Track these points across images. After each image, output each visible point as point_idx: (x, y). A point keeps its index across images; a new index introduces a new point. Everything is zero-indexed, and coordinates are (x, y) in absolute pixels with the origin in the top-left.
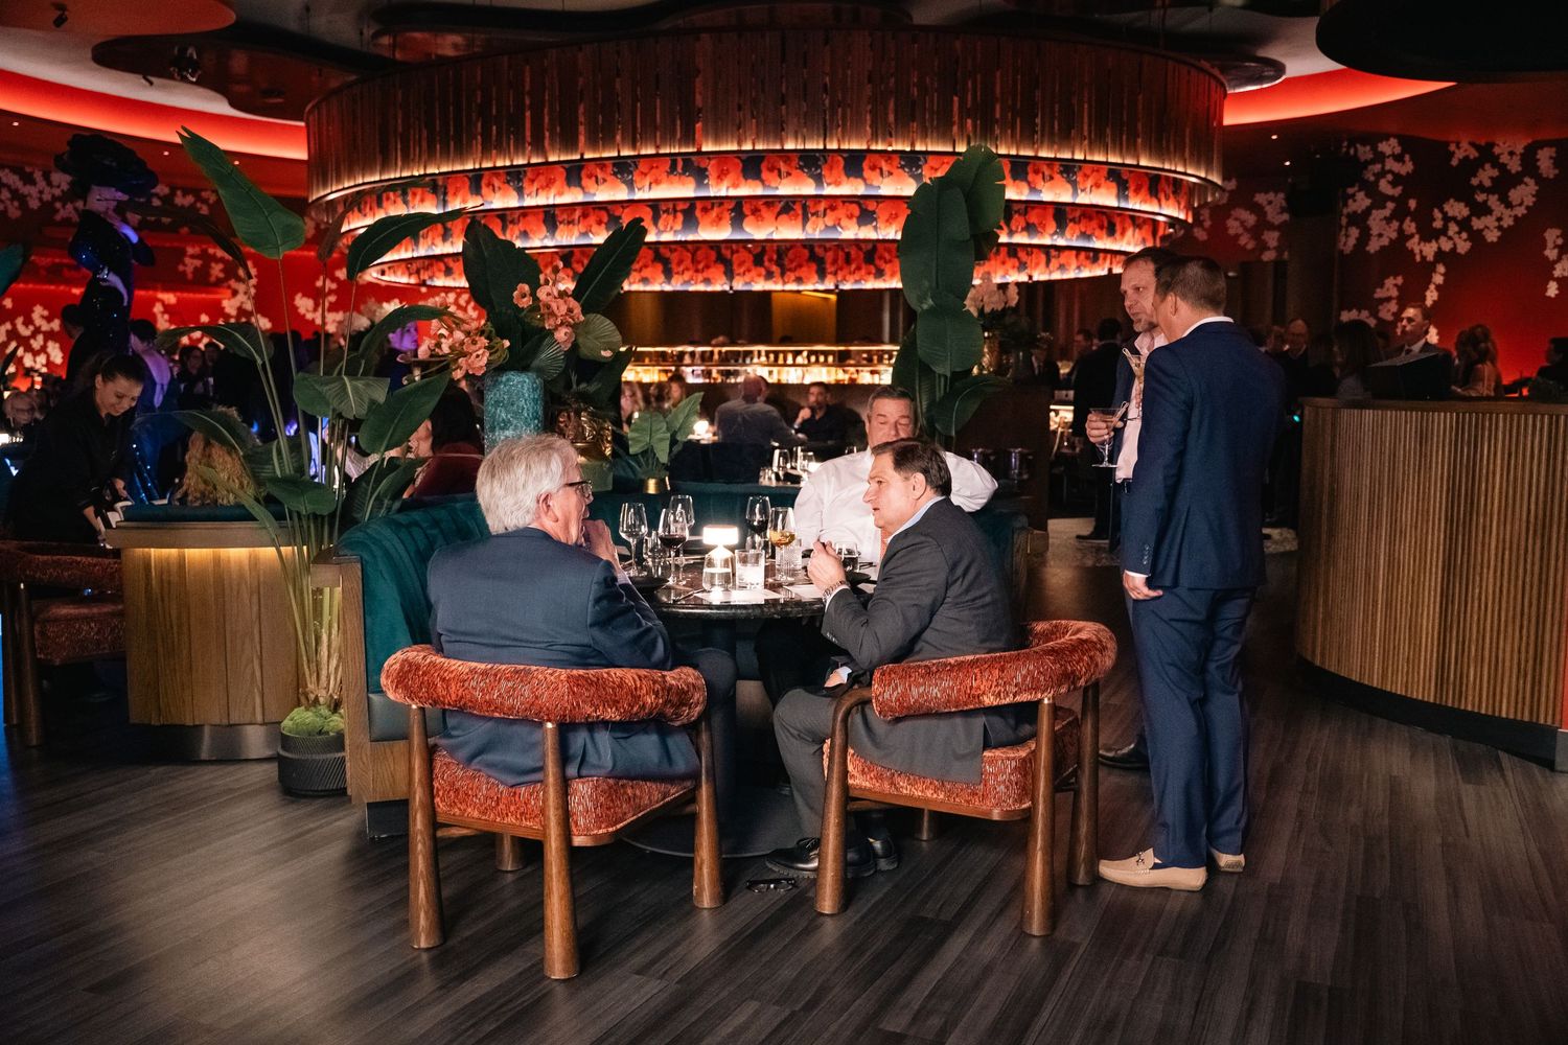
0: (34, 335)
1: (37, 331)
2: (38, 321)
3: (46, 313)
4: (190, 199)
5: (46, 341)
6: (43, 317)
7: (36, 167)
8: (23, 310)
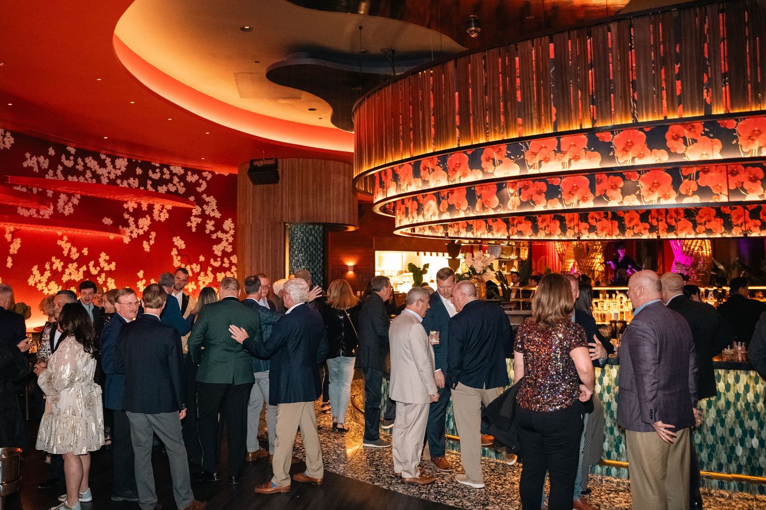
0: (100, 273)
1: (102, 271)
2: (103, 264)
3: (107, 258)
4: (196, 177)
5: (106, 278)
6: (105, 260)
7: (108, 156)
8: (94, 256)
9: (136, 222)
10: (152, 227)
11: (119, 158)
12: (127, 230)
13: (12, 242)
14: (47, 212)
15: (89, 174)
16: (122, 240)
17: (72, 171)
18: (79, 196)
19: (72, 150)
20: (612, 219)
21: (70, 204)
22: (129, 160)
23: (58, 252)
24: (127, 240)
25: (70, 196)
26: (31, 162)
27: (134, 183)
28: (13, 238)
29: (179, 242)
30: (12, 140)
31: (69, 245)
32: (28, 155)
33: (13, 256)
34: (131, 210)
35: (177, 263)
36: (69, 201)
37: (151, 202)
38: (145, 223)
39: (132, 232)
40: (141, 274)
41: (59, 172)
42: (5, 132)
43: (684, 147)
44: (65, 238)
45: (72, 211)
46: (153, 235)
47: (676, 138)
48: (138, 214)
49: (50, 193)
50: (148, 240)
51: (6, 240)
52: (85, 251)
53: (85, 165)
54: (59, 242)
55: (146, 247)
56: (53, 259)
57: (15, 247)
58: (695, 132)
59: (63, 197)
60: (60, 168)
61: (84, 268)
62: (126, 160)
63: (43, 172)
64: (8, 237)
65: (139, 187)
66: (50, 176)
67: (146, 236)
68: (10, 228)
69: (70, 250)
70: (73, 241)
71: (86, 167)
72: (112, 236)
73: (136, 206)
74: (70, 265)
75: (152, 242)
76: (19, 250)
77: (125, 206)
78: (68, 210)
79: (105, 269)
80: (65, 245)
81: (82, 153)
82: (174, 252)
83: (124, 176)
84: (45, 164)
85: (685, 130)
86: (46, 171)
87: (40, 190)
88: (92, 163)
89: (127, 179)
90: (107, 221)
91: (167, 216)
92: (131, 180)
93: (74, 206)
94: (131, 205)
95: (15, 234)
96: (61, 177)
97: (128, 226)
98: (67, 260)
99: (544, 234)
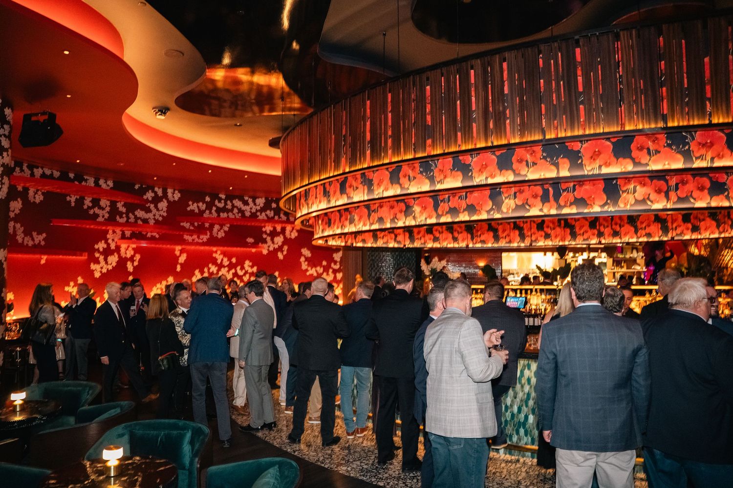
0: (245, 274)
2: (247, 268)
3: (251, 264)
6: (249, 266)
7: (250, 197)
8: (241, 263)
9: (272, 240)
10: (284, 243)
11: (258, 198)
12: (265, 246)
13: (180, 255)
14: (205, 238)
15: (236, 211)
16: (261, 252)
17: (224, 210)
18: (228, 225)
19: (223, 196)
20: (564, 227)
21: (222, 231)
22: (266, 199)
23: (214, 261)
24: (265, 252)
25: (222, 226)
26: (193, 207)
27: (271, 214)
28: (181, 254)
29: (306, 252)
30: (179, 195)
31: (221, 256)
32: (190, 203)
33: (181, 264)
34: (268, 232)
35: (304, 266)
36: (221, 229)
37: (283, 225)
38: (279, 240)
39: (269, 247)
40: (277, 274)
41: (213, 211)
42: (174, 191)
43: (648, 158)
44: (219, 252)
45: (223, 235)
46: (286, 248)
47: (641, 149)
48: (274, 234)
49: (207, 225)
50: (282, 252)
51: (176, 255)
52: (234, 260)
53: (233, 205)
54: (214, 255)
55: (280, 256)
56: (210, 265)
57: (183, 258)
58: (658, 143)
59: (217, 227)
60: (214, 208)
61: (233, 271)
62: (264, 199)
63: (202, 212)
64: (177, 253)
65: (274, 217)
66: (206, 215)
67: (280, 249)
68: (178, 248)
69: (222, 260)
70: (224, 254)
71: (233, 206)
72: (254, 250)
73: (272, 229)
74: (222, 269)
75: (285, 253)
76: (185, 261)
77: (264, 229)
78: (221, 235)
79: (249, 271)
80: (219, 257)
81: (230, 197)
82: (302, 259)
83: (263, 210)
84: (203, 206)
85: (649, 142)
86: (204, 212)
87: (200, 223)
88: (238, 203)
89: (265, 211)
90: (250, 240)
91: (296, 234)
92: (268, 212)
93: (225, 232)
94: (268, 228)
95: (182, 252)
96: (215, 214)
97: (266, 242)
98: (220, 266)
99: (504, 242)
